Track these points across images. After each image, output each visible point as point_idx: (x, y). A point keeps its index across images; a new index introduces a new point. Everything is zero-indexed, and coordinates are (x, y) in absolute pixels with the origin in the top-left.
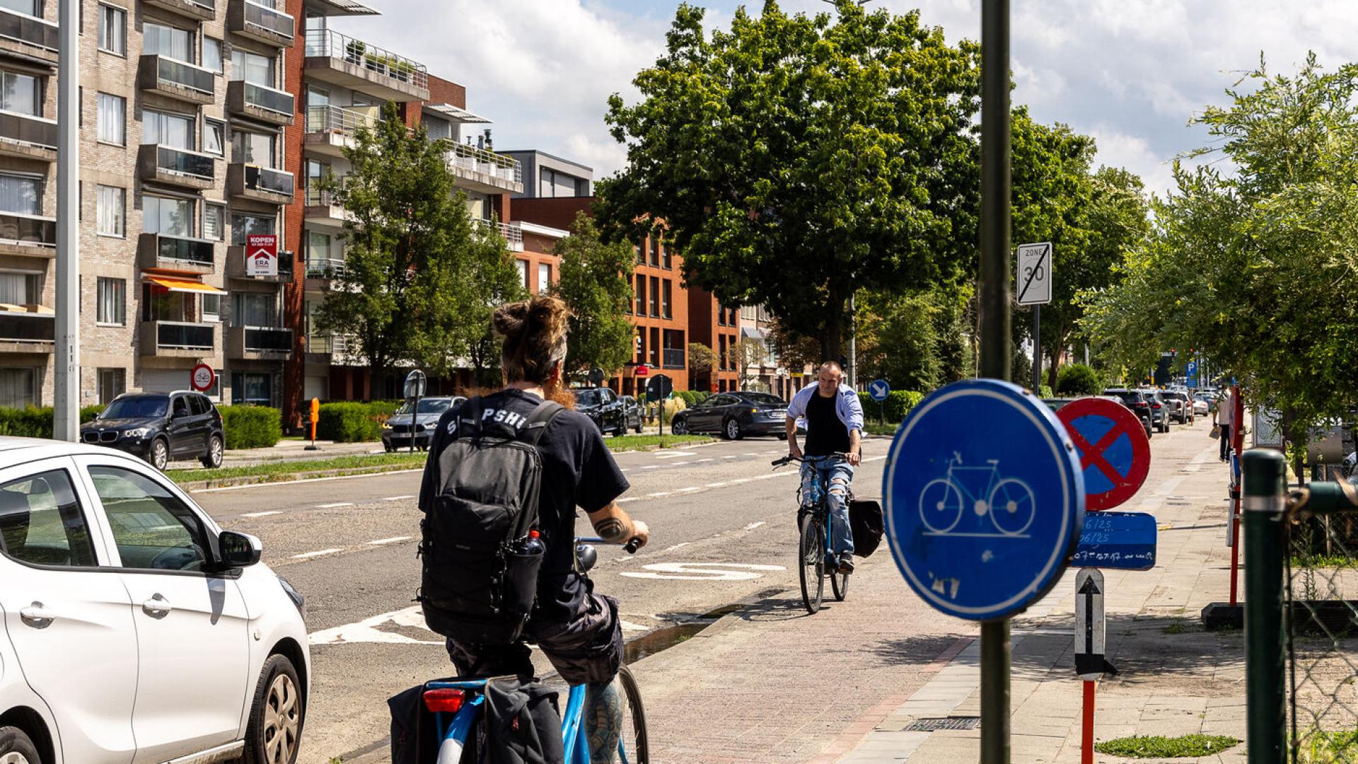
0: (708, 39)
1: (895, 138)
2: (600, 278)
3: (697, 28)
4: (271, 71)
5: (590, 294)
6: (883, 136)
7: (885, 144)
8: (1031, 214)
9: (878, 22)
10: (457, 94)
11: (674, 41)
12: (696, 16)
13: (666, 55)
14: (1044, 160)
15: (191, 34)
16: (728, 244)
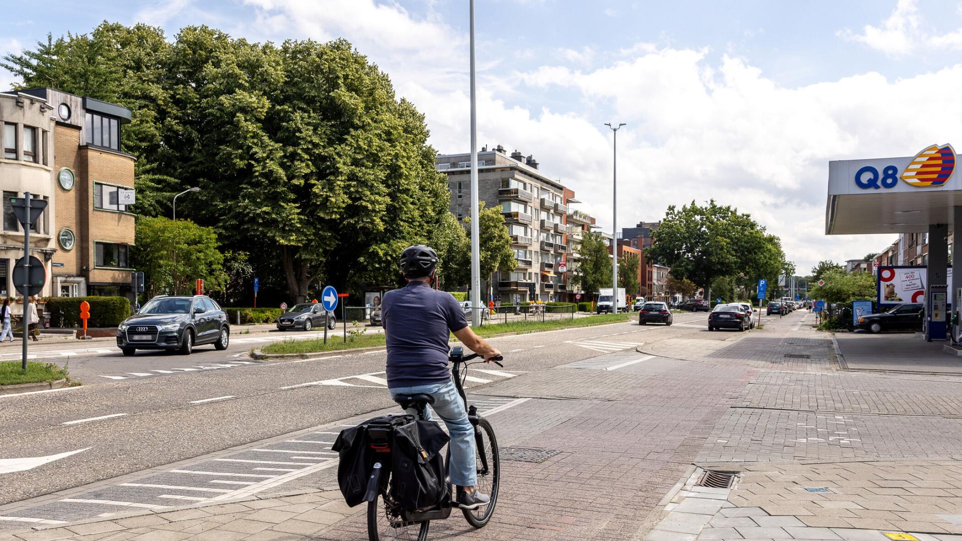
0: (676, 212)
1: (728, 240)
2: (631, 269)
3: (673, 211)
4: (561, 219)
5: (628, 274)
6: (725, 239)
7: (725, 241)
8: (761, 258)
9: (720, 208)
10: (593, 221)
11: (667, 214)
12: (674, 207)
13: (665, 217)
14: (764, 244)
15: (548, 212)
16: (684, 266)
